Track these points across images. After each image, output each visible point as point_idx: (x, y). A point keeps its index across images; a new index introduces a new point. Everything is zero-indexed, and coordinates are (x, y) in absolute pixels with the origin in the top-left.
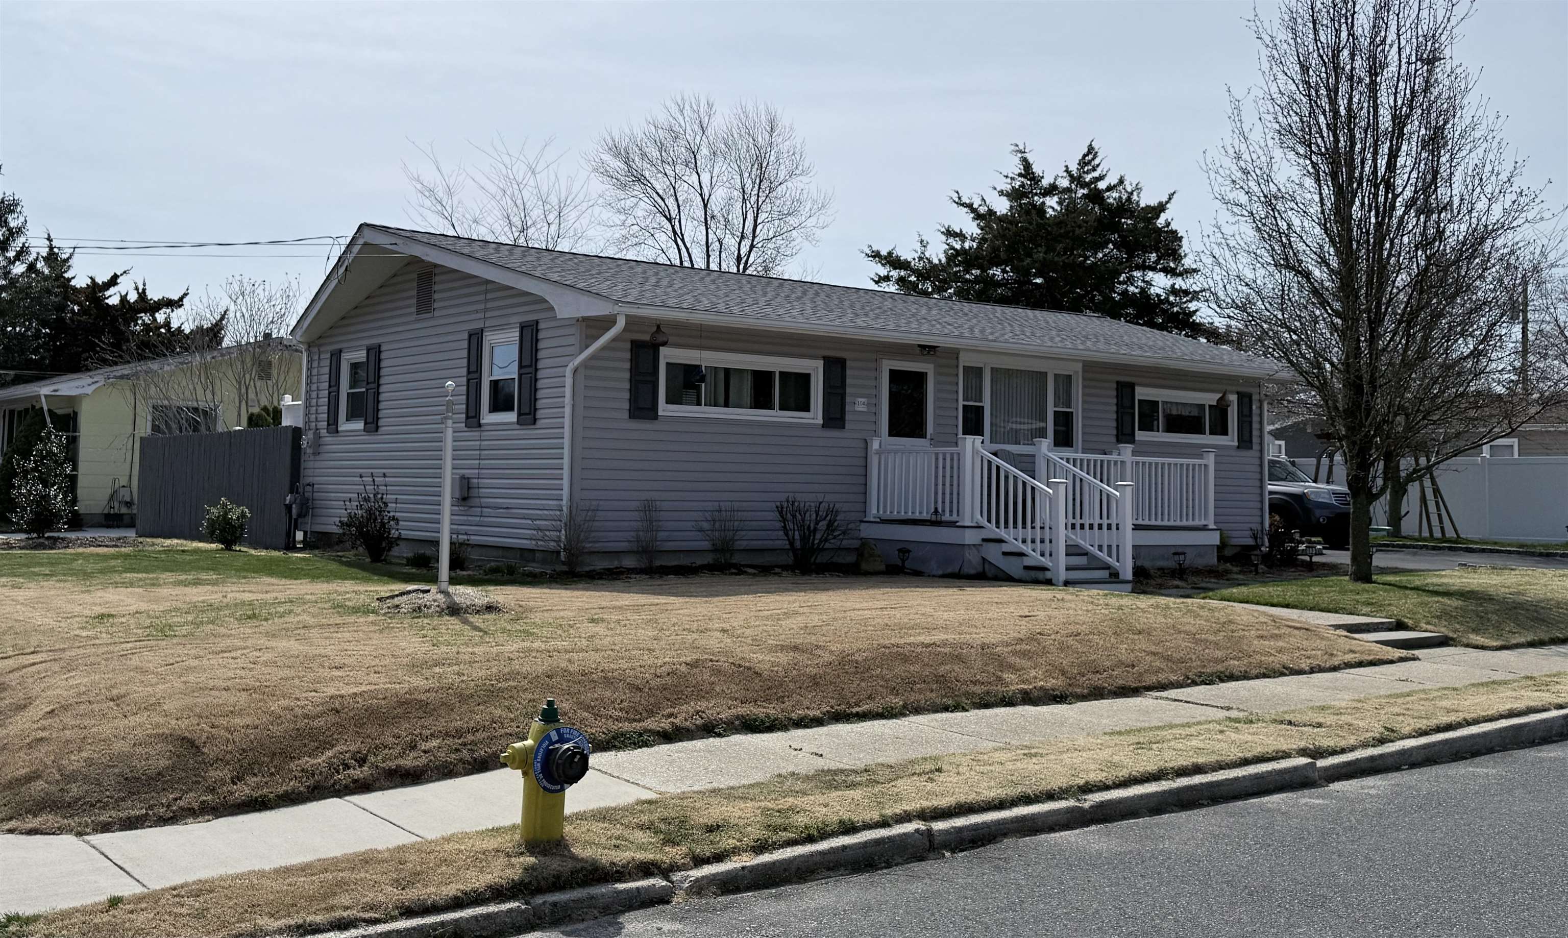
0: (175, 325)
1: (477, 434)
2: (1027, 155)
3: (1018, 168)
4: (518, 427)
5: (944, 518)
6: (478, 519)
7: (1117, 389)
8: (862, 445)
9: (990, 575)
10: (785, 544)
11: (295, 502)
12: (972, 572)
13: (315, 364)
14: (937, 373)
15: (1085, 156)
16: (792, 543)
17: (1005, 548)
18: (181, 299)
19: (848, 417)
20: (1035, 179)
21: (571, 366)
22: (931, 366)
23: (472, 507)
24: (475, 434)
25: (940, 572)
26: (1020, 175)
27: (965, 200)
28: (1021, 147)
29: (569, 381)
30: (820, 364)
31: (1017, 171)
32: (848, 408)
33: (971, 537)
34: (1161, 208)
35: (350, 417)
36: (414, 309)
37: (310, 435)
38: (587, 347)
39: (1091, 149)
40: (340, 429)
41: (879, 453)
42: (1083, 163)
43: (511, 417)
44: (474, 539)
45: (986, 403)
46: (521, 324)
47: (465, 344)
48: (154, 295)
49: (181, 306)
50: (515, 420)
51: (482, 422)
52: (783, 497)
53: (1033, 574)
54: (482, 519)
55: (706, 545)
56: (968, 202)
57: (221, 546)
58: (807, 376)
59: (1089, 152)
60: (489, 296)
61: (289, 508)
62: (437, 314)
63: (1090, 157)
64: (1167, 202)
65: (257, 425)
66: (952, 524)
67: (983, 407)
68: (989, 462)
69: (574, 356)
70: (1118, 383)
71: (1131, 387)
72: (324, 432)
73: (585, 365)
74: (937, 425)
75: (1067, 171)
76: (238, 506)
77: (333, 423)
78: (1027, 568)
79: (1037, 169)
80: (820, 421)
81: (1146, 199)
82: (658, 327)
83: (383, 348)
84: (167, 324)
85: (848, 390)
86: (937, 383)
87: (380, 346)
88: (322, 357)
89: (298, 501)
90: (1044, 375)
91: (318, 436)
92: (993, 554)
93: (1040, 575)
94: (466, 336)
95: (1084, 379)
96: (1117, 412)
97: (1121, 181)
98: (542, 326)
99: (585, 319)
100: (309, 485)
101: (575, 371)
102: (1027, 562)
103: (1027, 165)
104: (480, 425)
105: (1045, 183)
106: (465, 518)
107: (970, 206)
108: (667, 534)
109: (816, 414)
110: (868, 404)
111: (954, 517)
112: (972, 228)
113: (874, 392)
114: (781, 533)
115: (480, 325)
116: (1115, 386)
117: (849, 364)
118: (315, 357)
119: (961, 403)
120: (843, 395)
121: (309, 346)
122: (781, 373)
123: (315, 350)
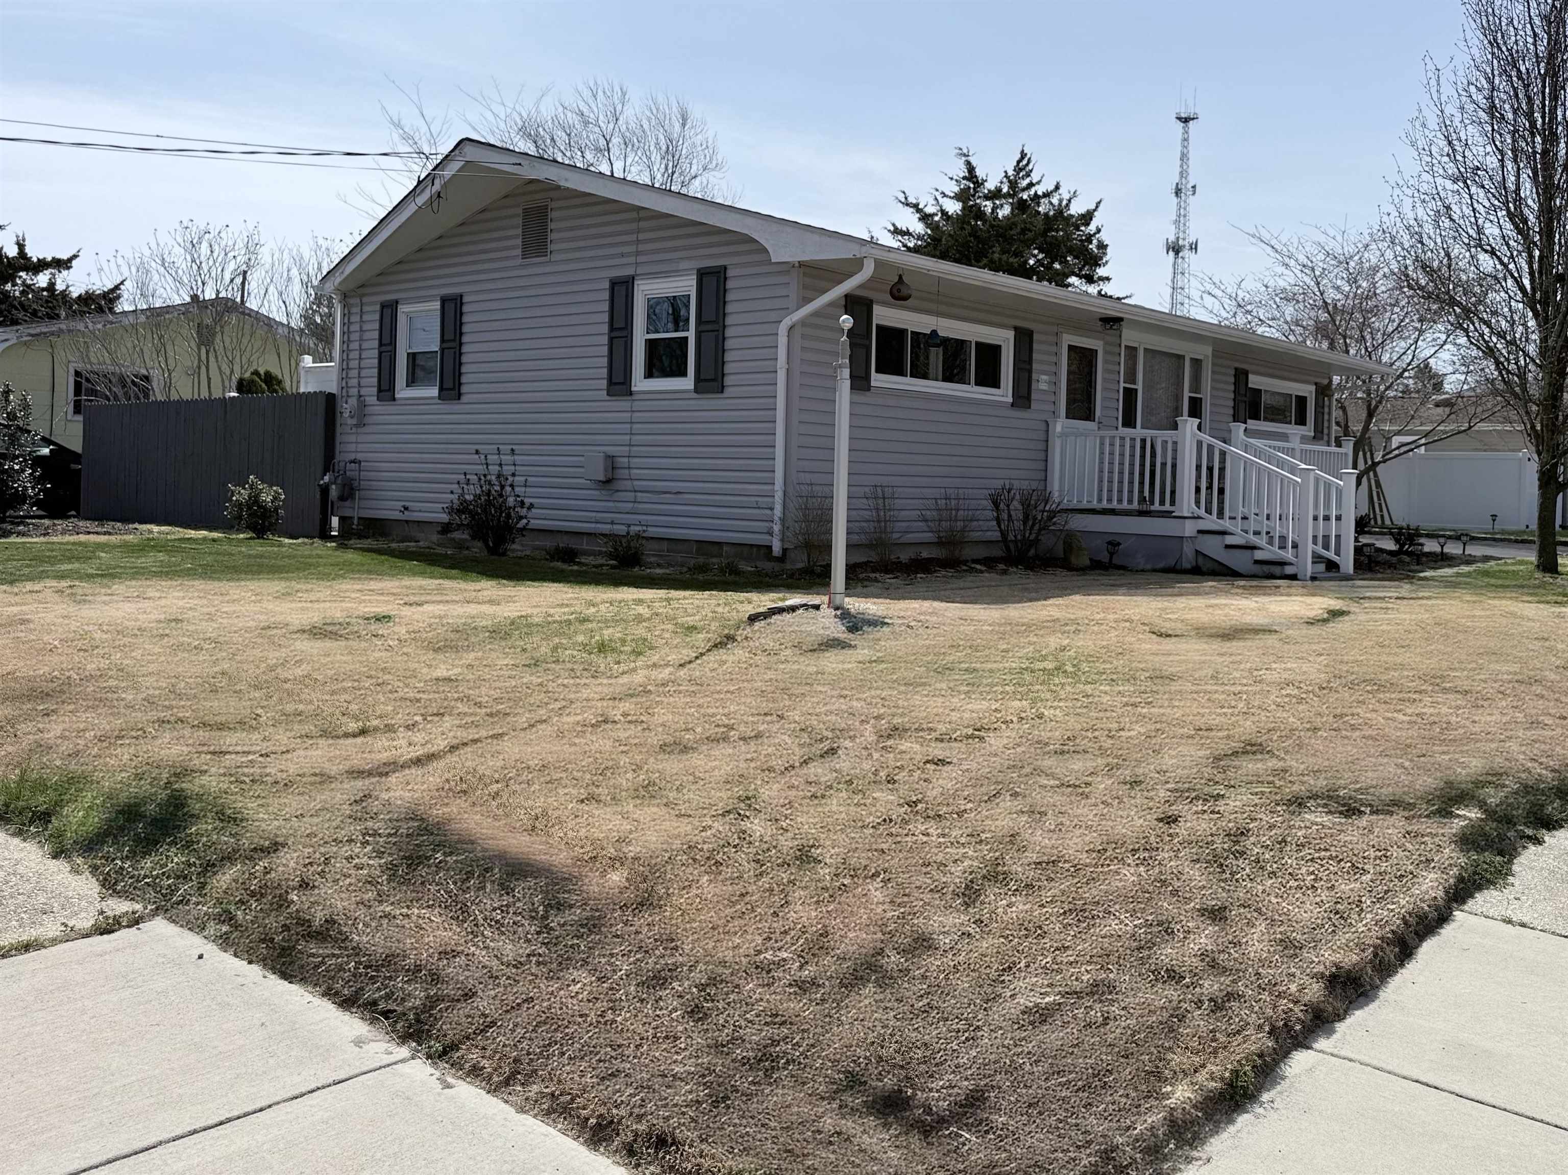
1: (629, 404)
2: (971, 159)
3: (962, 172)
4: (695, 395)
5: (1152, 508)
6: (631, 505)
7: (1235, 376)
8: (1043, 426)
9: (1204, 569)
10: (996, 535)
11: (335, 483)
12: (1188, 566)
13: (355, 318)
14: (1106, 352)
15: (1019, 162)
16: (1004, 534)
17: (1229, 540)
19: (1033, 396)
20: (978, 184)
21: (787, 322)
22: (1101, 343)
23: (618, 491)
24: (622, 404)
25: (1149, 567)
26: (964, 178)
27: (912, 200)
28: (965, 151)
29: (782, 340)
30: (1011, 334)
31: (962, 175)
32: (1034, 386)
33: (1190, 529)
34: (1087, 217)
35: (412, 381)
36: (519, 252)
37: (353, 401)
38: (809, 300)
39: (1023, 155)
40: (397, 396)
41: (1063, 435)
42: (1018, 169)
43: (687, 383)
45: (1139, 387)
46: (699, 270)
47: (606, 295)
50: (692, 387)
51: (633, 389)
52: (998, 484)
53: (1266, 568)
54: (636, 505)
55: (928, 537)
56: (914, 201)
58: (998, 348)
59: (1022, 158)
60: (641, 236)
61: (325, 490)
62: (555, 257)
63: (1025, 162)
64: (1095, 210)
66: (1167, 514)
67: (1136, 390)
69: (788, 311)
70: (1236, 369)
71: (1246, 373)
72: (372, 400)
73: (803, 323)
74: (1104, 408)
75: (1006, 176)
76: (271, 486)
77: (386, 390)
78: (1257, 562)
79: (980, 173)
80: (1010, 399)
81: (1077, 209)
82: (900, 277)
83: (465, 299)
84: (51, 286)
85: (1035, 366)
86: (1106, 362)
87: (461, 296)
88: (365, 309)
89: (339, 481)
90: (1181, 358)
91: (362, 403)
92: (1213, 548)
93: (1277, 570)
94: (607, 285)
95: (1213, 364)
96: (1234, 400)
97: (1057, 188)
98: (730, 273)
99: (801, 264)
100: (353, 462)
101: (791, 328)
102: (1259, 555)
103: (971, 169)
104: (631, 393)
105: (991, 185)
106: (611, 504)
107: (916, 206)
109: (1004, 393)
110: (1049, 383)
111: (1167, 507)
112: (918, 228)
113: (1053, 369)
114: (995, 523)
115: (629, 271)
116: (1233, 372)
117: (1035, 337)
118: (355, 310)
119: (1122, 385)
120: (1030, 372)
121: (345, 297)
122: (977, 343)
123: (355, 301)
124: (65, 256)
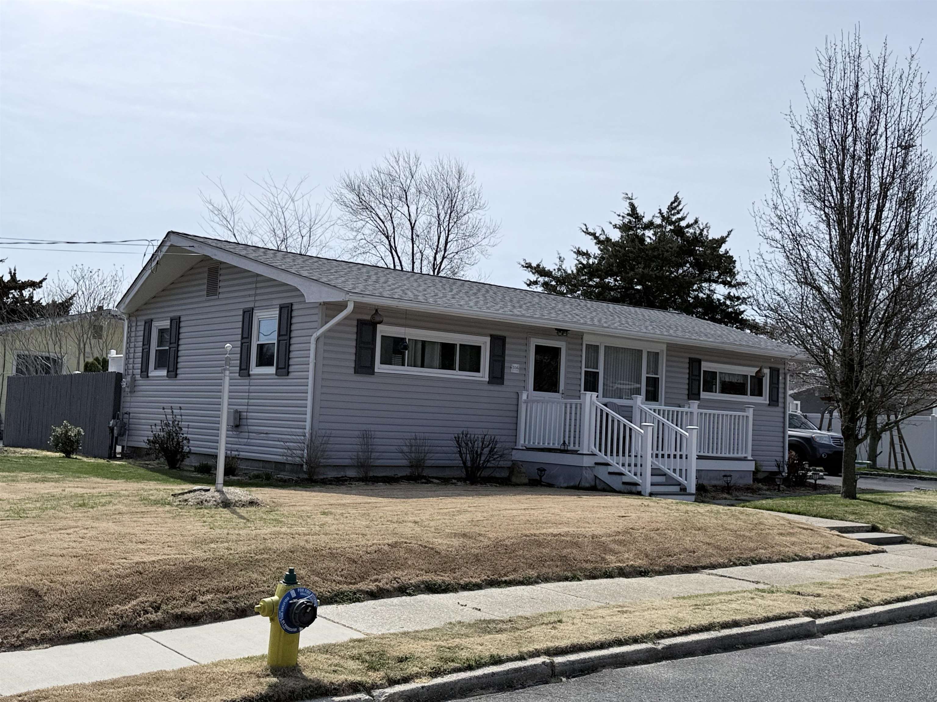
0: (36, 299)
1: (247, 381)
2: (634, 201)
3: (627, 210)
4: (276, 377)
5: (569, 448)
6: (246, 440)
7: (689, 363)
8: (515, 396)
9: (599, 487)
10: (460, 463)
11: (116, 425)
12: (587, 485)
13: (133, 329)
14: (568, 349)
15: (672, 203)
16: (464, 463)
17: (610, 469)
18: (41, 282)
19: (506, 377)
20: (639, 218)
21: (315, 336)
22: (564, 343)
23: (242, 432)
24: (246, 381)
25: (566, 485)
26: (628, 215)
27: (591, 230)
28: (630, 196)
29: (313, 346)
30: (488, 339)
31: (627, 212)
32: (506, 370)
33: (588, 462)
34: (723, 240)
35: (158, 366)
36: (205, 293)
37: (129, 378)
38: (326, 323)
39: (676, 198)
40: (149, 375)
41: (526, 402)
42: (671, 208)
43: (272, 370)
44: (243, 454)
45: (601, 370)
46: (280, 305)
47: (240, 318)
48: (21, 277)
49: (40, 287)
50: (274, 372)
51: (251, 373)
52: (460, 431)
53: (629, 487)
54: (249, 440)
55: (405, 462)
56: (592, 231)
57: (62, 455)
58: (479, 348)
59: (675, 201)
60: (258, 285)
61: (112, 429)
62: (221, 296)
63: (676, 204)
64: (727, 237)
65: (91, 370)
66: (575, 452)
67: (598, 373)
68: (601, 410)
69: (317, 329)
70: (690, 358)
71: (699, 361)
72: (138, 377)
73: (325, 335)
74: (566, 384)
75: (660, 213)
76: (76, 427)
77: (145, 372)
78: (624, 483)
79: (640, 211)
80: (487, 379)
81: (713, 234)
82: (377, 310)
83: (182, 319)
84: (31, 298)
85: (506, 358)
86: (567, 355)
87: (180, 318)
88: (139, 324)
89: (118, 425)
90: (639, 352)
91: (134, 380)
92: (602, 473)
93: (633, 489)
94: (241, 312)
95: (667, 355)
96: (689, 379)
97: (696, 222)
98: (294, 307)
99: (325, 303)
100: (126, 413)
101: (318, 339)
102: (625, 479)
103: (633, 208)
104: (249, 375)
105: (645, 220)
106: (237, 440)
107: (594, 235)
108: (378, 454)
109: (484, 374)
110: (520, 369)
111: (577, 448)
112: (594, 250)
113: (524, 360)
114: (458, 455)
115: (251, 305)
116: (687, 361)
117: (507, 340)
118: (134, 324)
119: (584, 369)
120: (503, 362)
121: (130, 316)
122: (461, 345)
123: (134, 319)
124: (38, 280)
